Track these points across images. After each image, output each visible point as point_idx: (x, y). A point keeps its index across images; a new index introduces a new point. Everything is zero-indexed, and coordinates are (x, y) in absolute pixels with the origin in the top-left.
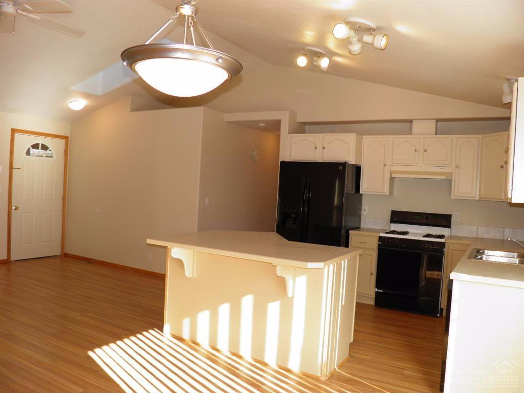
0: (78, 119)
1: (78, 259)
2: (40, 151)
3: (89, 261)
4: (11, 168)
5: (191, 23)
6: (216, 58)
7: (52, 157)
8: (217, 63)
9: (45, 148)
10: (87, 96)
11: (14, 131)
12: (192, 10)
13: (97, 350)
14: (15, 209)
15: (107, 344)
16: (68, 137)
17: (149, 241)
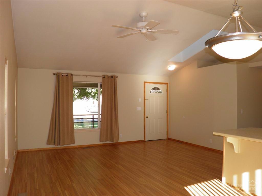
0: (172, 74)
1: (176, 141)
2: (156, 91)
3: (180, 142)
4: (145, 99)
5: (239, 20)
6: (259, 36)
7: (161, 93)
8: (259, 39)
9: (158, 89)
10: (176, 63)
11: (145, 83)
12: (240, 13)
13: (189, 187)
14: (147, 118)
15: (193, 184)
16: (168, 83)
17: (214, 133)
